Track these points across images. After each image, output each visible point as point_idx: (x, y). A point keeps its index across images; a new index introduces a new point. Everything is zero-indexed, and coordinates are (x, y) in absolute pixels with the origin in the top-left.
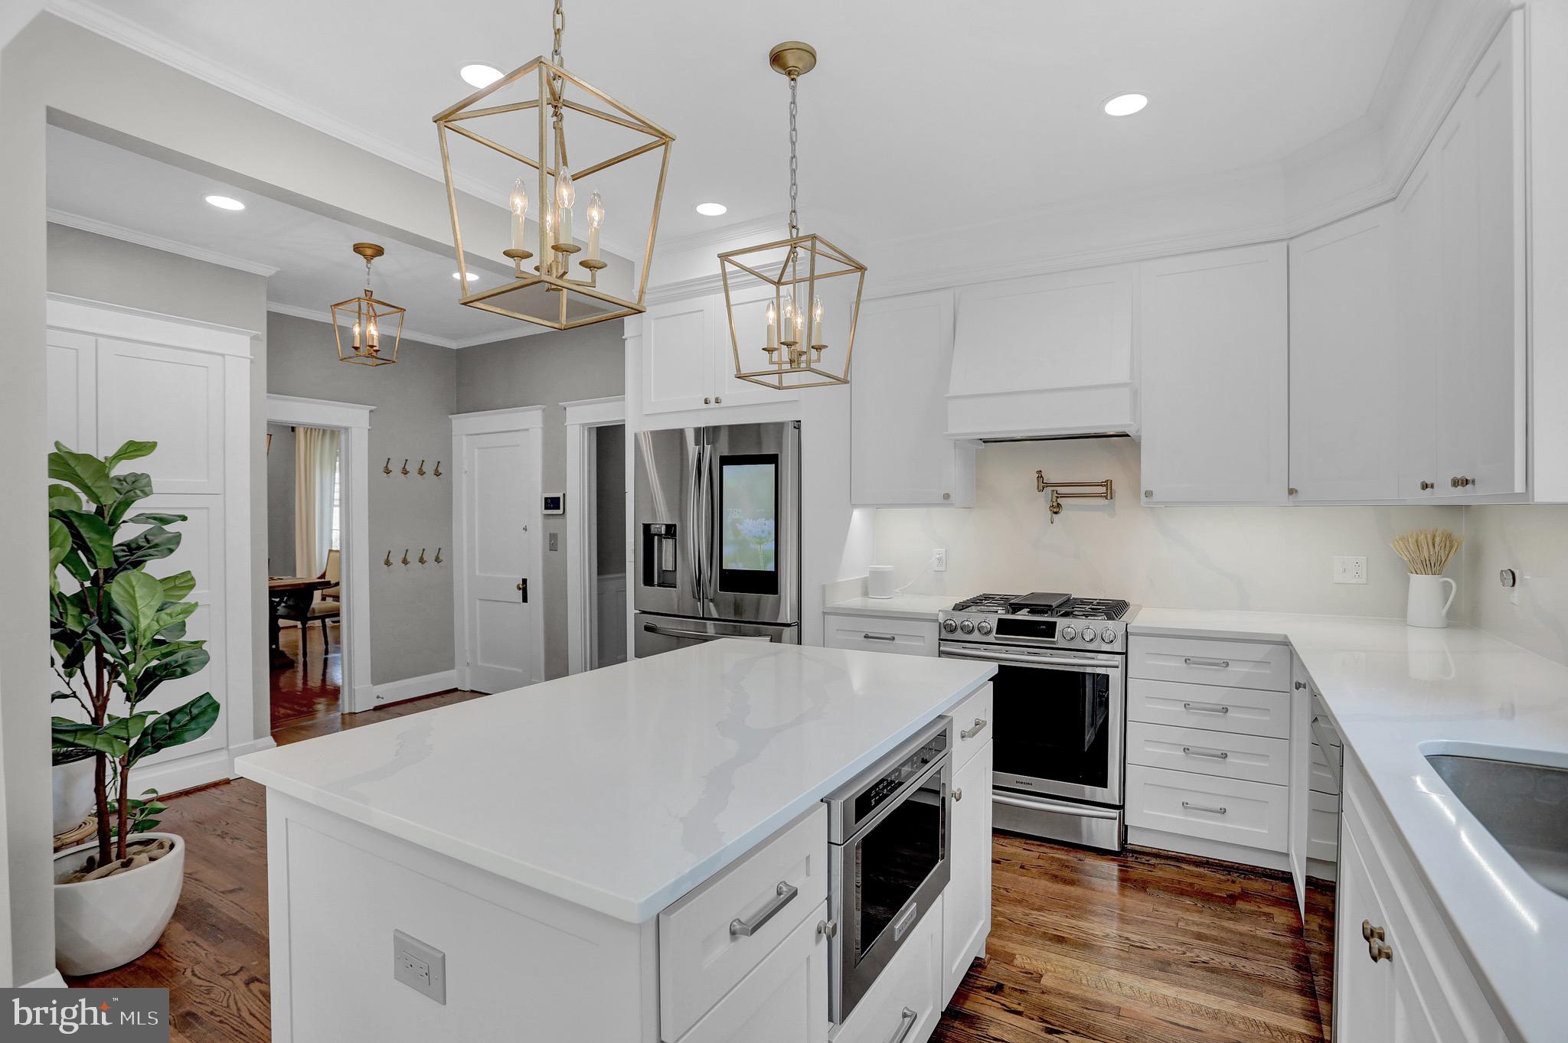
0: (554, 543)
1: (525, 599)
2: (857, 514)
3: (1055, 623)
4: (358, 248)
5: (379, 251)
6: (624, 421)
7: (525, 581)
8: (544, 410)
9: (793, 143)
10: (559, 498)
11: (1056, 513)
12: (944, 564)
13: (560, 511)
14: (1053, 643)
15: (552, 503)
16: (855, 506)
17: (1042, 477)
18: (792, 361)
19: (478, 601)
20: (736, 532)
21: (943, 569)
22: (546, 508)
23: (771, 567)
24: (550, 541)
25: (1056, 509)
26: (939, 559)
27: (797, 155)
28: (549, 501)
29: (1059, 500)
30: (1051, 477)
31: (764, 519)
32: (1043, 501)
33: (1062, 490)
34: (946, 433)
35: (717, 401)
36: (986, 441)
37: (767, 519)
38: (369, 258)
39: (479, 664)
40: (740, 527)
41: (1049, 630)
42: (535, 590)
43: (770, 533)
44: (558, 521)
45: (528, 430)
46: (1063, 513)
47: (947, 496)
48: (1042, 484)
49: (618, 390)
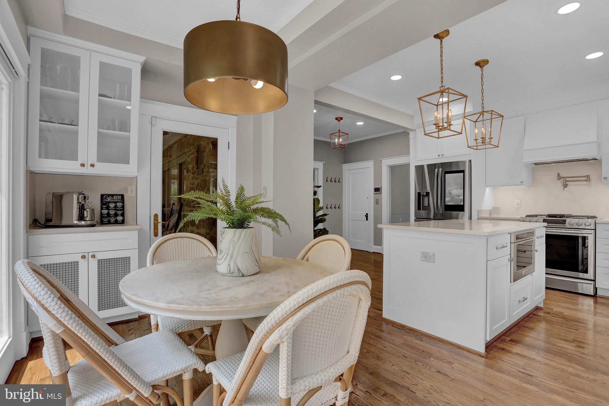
0: (377, 202)
1: (367, 220)
2: (487, 189)
3: (566, 220)
4: (337, 119)
5: (342, 119)
6: (410, 162)
7: (367, 214)
8: (374, 161)
9: (482, 85)
10: (380, 188)
11: (565, 187)
12: (520, 206)
13: (380, 192)
14: (565, 226)
15: (377, 190)
16: (487, 186)
17: (559, 175)
18: (482, 143)
19: (351, 221)
20: (450, 194)
21: (519, 207)
22: (375, 191)
23: (462, 204)
24: (376, 201)
25: (565, 186)
26: (518, 204)
27: (483, 88)
28: (376, 189)
29: (567, 183)
30: (562, 175)
31: (460, 189)
32: (560, 183)
33: (567, 179)
34: (522, 162)
35: (443, 155)
36: (536, 164)
37: (461, 189)
38: (339, 121)
39: (351, 240)
40: (451, 192)
41: (564, 222)
42: (371, 217)
43: (462, 194)
44: (378, 195)
45: (369, 168)
46: (568, 187)
47: (522, 182)
48: (559, 177)
49: (407, 153)
